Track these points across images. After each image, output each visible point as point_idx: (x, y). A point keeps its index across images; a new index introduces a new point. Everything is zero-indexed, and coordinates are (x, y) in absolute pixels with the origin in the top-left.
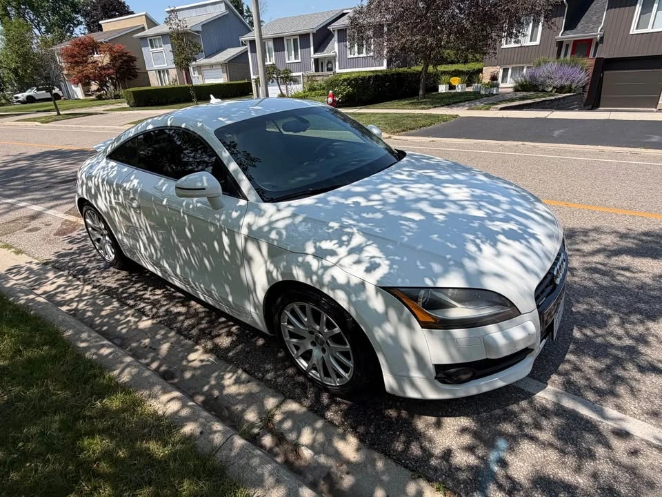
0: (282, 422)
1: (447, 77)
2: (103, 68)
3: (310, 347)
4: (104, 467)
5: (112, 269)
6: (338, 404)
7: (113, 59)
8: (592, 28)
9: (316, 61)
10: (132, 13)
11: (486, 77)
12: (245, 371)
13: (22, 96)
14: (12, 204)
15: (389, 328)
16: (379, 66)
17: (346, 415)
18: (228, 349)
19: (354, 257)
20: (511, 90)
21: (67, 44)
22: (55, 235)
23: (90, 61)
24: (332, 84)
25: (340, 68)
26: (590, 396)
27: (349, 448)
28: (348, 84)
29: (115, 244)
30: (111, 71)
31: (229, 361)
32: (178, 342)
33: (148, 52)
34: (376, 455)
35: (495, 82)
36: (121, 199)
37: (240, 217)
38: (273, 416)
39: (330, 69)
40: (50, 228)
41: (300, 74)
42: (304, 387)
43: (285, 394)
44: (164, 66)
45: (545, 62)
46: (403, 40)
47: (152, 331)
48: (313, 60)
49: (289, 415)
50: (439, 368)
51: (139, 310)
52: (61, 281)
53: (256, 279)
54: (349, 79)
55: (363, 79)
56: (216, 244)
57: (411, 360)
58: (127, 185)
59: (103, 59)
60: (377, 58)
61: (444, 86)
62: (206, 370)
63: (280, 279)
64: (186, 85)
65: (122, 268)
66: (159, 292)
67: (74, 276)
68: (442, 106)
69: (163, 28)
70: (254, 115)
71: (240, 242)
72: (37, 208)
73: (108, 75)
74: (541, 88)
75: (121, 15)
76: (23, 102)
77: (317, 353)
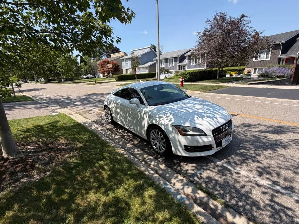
0: (147, 160)
1: (230, 72)
2: (110, 68)
3: (156, 142)
4: (108, 158)
5: (109, 124)
6: (162, 158)
7: (113, 66)
8: (294, 53)
9: (179, 66)
10: (121, 52)
11: (246, 72)
12: (140, 149)
13: (85, 77)
14: (85, 107)
15: (173, 135)
16: (203, 68)
17: (163, 160)
18: (137, 144)
19: (167, 118)
20: (257, 77)
21: (100, 62)
22: (96, 115)
23: (106, 66)
24: (183, 75)
25: (188, 68)
26: (233, 164)
27: (163, 166)
28: (189, 74)
29: (112, 117)
30: (112, 69)
31: (137, 147)
32: (125, 141)
33: (124, 63)
34: (169, 169)
35: (249, 74)
36: (116, 105)
37: (143, 109)
38: (145, 158)
39: (184, 69)
40: (94, 113)
41: (173, 70)
42: (154, 154)
43: (149, 154)
44: (128, 68)
45: (272, 66)
46: (210, 60)
47: (119, 139)
48: (178, 66)
49: (149, 159)
50: (185, 146)
51: (116, 134)
52: (97, 126)
53: (145, 124)
54: (189, 72)
55: (195, 73)
56: (137, 116)
57: (178, 144)
58: (118, 102)
59: (110, 66)
60: (201, 65)
61: (228, 75)
62: (131, 148)
63: (150, 123)
64: (134, 74)
65: (112, 124)
66: (121, 130)
67: (100, 125)
68: (225, 82)
69: (129, 56)
70: (150, 86)
71: (142, 115)
72: (91, 108)
73: (111, 71)
74: (270, 76)
75: (117, 52)
76: (85, 79)
77: (158, 144)
